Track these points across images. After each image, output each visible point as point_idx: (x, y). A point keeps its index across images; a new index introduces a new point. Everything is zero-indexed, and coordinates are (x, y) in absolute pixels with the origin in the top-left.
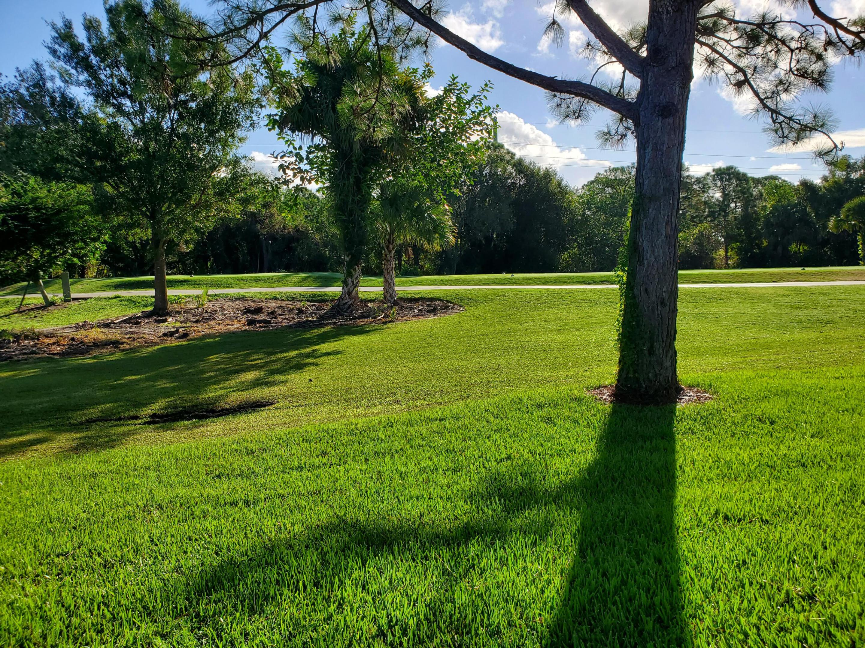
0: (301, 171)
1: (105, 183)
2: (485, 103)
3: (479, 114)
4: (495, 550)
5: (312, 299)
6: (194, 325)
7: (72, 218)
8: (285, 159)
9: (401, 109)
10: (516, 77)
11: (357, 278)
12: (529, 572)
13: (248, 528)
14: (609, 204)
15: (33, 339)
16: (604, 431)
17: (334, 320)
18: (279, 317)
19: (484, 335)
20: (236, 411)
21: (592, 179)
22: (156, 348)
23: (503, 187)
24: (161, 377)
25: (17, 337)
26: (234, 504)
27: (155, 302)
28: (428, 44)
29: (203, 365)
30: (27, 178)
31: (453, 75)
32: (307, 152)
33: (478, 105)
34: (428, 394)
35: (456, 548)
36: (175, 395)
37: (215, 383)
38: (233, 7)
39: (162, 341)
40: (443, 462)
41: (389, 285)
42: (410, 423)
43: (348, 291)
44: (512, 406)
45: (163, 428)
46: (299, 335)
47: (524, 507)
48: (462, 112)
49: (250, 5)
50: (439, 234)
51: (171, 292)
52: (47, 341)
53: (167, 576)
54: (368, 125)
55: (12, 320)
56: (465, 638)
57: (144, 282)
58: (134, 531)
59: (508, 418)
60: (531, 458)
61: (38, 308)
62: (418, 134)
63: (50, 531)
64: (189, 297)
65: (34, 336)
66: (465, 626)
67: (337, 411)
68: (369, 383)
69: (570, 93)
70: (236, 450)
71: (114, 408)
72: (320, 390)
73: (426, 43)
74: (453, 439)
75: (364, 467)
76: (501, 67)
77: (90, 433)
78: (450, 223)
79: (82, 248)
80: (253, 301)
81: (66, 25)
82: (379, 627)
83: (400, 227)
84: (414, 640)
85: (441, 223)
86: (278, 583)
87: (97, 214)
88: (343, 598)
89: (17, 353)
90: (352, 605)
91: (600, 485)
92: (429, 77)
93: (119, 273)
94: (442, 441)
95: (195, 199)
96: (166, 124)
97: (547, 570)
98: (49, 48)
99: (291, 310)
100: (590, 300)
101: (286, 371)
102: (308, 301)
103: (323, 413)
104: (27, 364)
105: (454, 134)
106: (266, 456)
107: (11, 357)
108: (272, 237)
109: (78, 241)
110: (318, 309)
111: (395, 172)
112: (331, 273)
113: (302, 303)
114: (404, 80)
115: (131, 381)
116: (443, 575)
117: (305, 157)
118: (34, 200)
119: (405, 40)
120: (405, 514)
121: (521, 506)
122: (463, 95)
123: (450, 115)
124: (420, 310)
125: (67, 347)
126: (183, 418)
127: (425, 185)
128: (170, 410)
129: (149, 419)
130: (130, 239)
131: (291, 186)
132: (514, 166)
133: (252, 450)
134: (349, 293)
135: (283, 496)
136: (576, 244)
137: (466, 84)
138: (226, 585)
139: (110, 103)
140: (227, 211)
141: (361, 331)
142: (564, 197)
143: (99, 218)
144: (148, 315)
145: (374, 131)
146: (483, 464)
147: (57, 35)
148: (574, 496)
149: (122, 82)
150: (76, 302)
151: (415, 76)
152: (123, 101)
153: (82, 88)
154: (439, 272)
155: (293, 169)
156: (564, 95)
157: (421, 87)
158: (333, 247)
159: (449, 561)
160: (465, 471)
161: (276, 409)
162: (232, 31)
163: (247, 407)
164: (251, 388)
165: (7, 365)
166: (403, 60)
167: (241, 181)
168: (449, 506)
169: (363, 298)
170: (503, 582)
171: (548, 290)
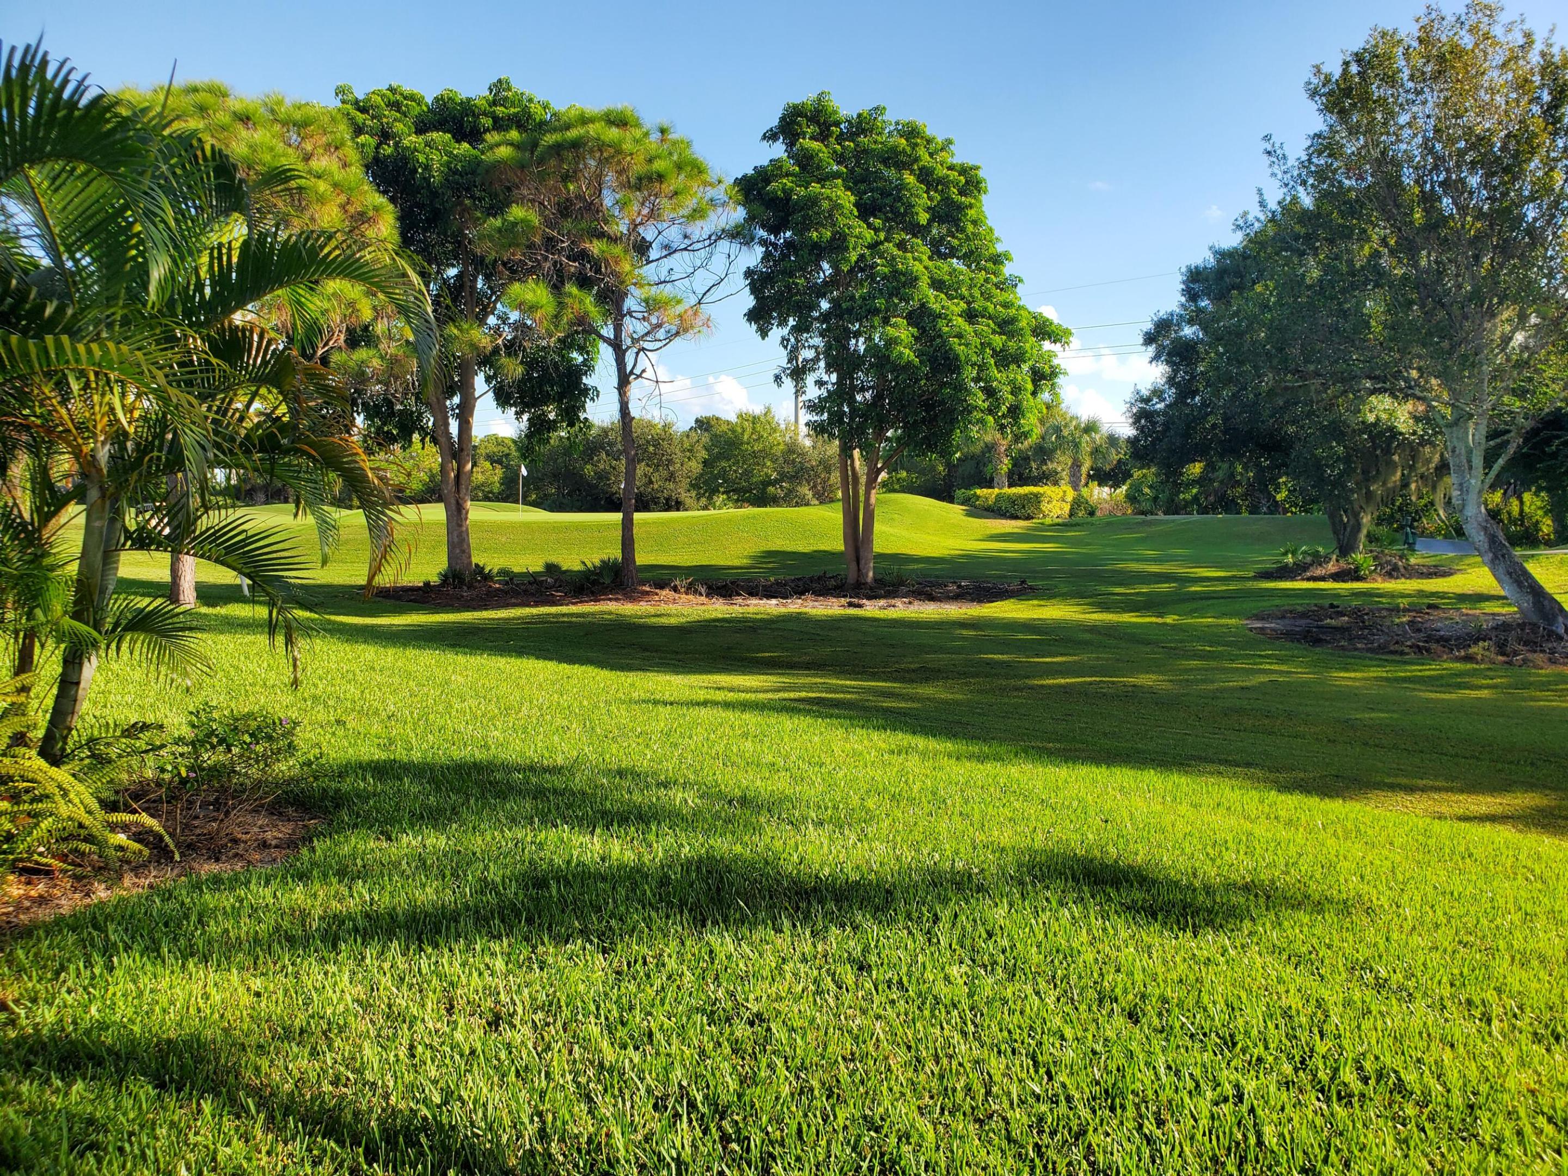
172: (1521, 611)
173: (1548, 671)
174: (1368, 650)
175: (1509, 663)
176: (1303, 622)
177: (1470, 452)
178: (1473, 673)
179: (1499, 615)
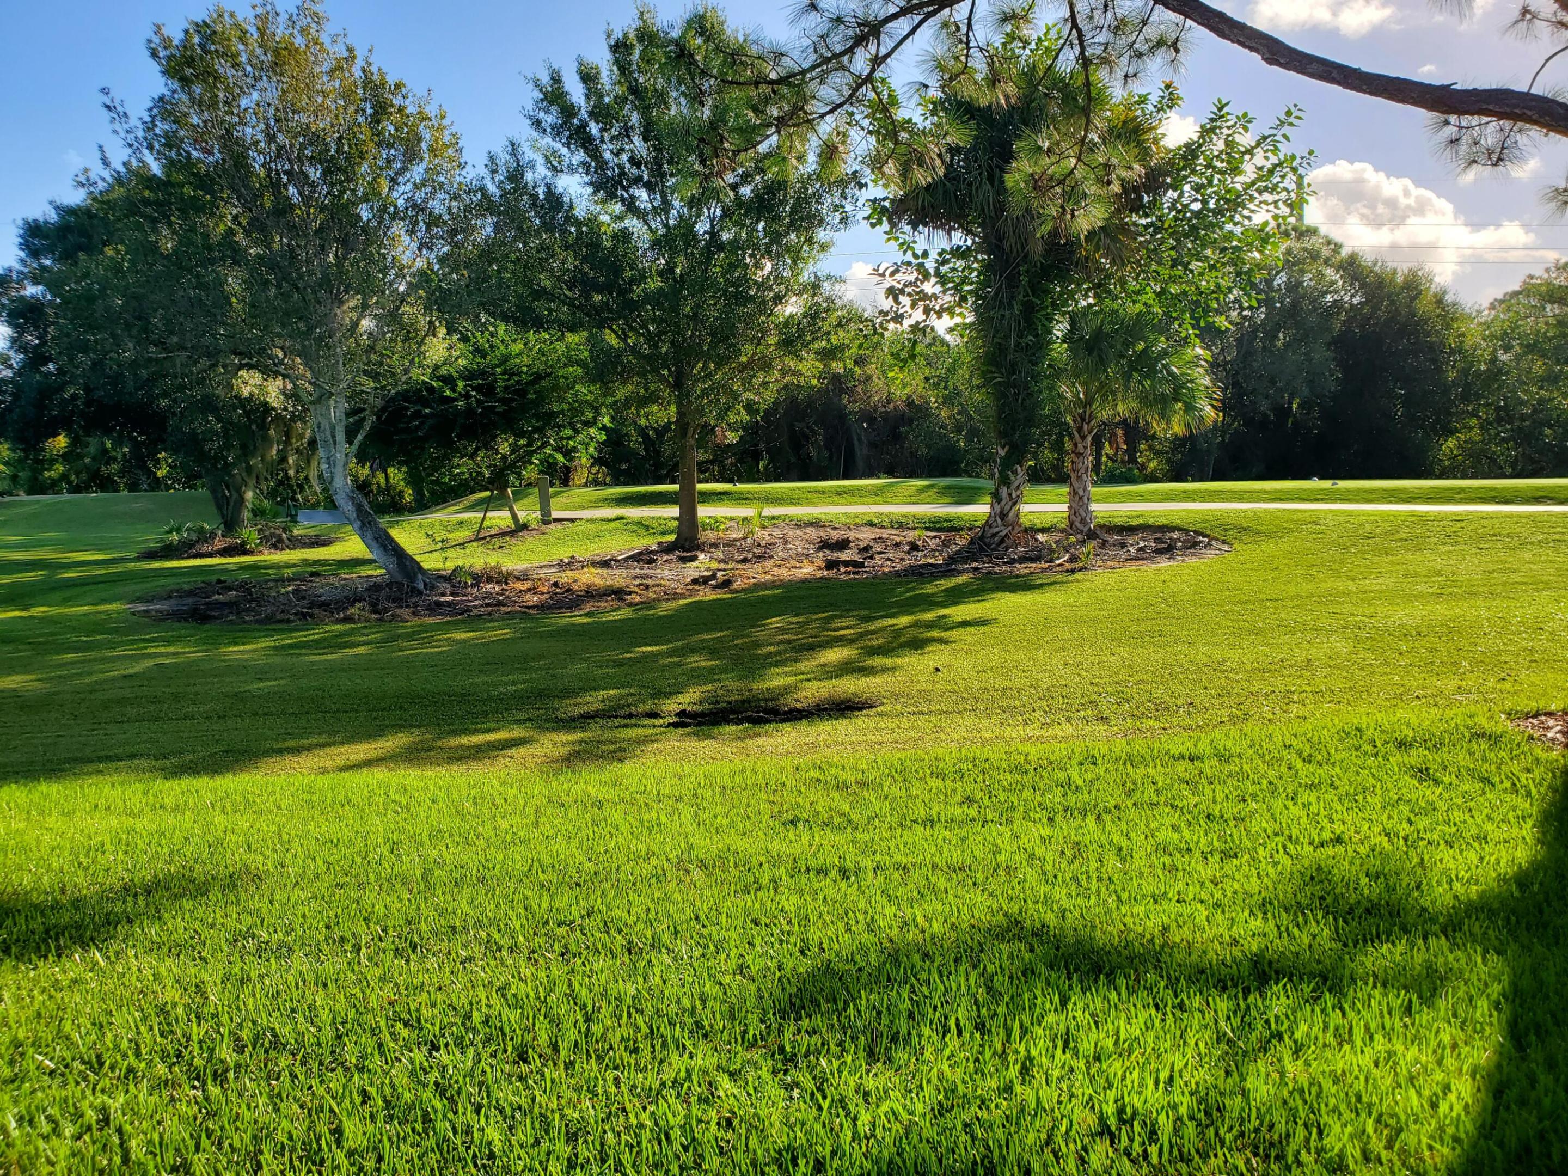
0: (924, 296)
1: (607, 331)
2: (1285, 149)
3: (1271, 172)
4: (1323, 1011)
5: (935, 525)
6: (740, 566)
7: (555, 387)
8: (898, 276)
9: (1124, 174)
10: (1364, 92)
11: (1018, 487)
12: (1402, 1062)
13: (851, 915)
14: (1553, 338)
15: (498, 582)
16: (1552, 804)
17: (974, 565)
18: (877, 557)
19: (1275, 600)
20: (813, 714)
21: (1517, 288)
22: (682, 602)
23: (1315, 309)
24: (693, 651)
25: (477, 579)
26: (822, 872)
27: (678, 527)
28: (1179, 45)
29: (759, 634)
30: (496, 326)
31: (1219, 101)
32: (937, 261)
33: (1269, 154)
34: (1162, 708)
35: (1240, 995)
36: (715, 681)
37: (777, 664)
38: (831, 20)
39: (691, 593)
40: (1200, 837)
41: (1079, 502)
42: (1130, 760)
43: (1001, 512)
44: (1341, 740)
45: (696, 734)
46: (913, 589)
47: (1378, 936)
48: (1235, 170)
49: (860, 14)
50: (1185, 403)
51: (704, 512)
52: (520, 586)
53: (727, 979)
54: (1062, 207)
55: (468, 551)
56: (1272, 1166)
57: (660, 493)
58: (667, 898)
59: (1334, 764)
60: (1386, 844)
61: (504, 534)
62: (1147, 216)
63: (543, 886)
64: (732, 519)
65: (501, 577)
66: (1272, 1144)
67: (988, 728)
68: (1046, 682)
69: (1480, 112)
70: (818, 780)
71: (621, 697)
72: (956, 687)
73: (1175, 46)
74: (1220, 796)
75: (1047, 832)
76: (1335, 74)
77: (586, 735)
78: (1207, 381)
79: (569, 438)
80: (835, 529)
81: (553, 78)
82: (1102, 1119)
83: (1106, 392)
84: (1171, 1152)
85: (1189, 381)
86: (911, 1016)
87: (593, 381)
88: (1029, 1058)
89: (477, 603)
90: (1046, 1073)
91: (1546, 910)
92: (1170, 108)
93: (622, 479)
94: (1197, 799)
95: (747, 352)
96: (702, 227)
97: (1439, 1063)
98: (530, 118)
99: (897, 545)
100: (1508, 536)
101: (893, 650)
102: (927, 529)
103: (963, 729)
104: (492, 621)
105: (1219, 212)
106: (870, 795)
107: (468, 611)
108: (868, 416)
109: (564, 427)
110: (946, 544)
111: (1100, 288)
112: (969, 479)
113: (917, 533)
114: (1122, 118)
115: (646, 656)
116: (1218, 1043)
117: (932, 271)
118: (505, 359)
119: (1134, 42)
120: (1134, 924)
121: (1370, 934)
122: (1238, 138)
123: (1212, 176)
124: (1141, 549)
125: (547, 596)
126: (728, 722)
127: (1157, 310)
128: (707, 706)
129: (676, 719)
130: (643, 422)
131: (907, 323)
132: (1340, 267)
133: (844, 783)
134: (1003, 516)
135: (904, 868)
136: (1474, 422)
137: (1245, 115)
138: (824, 1006)
139: (617, 196)
140: (797, 373)
141: (1025, 585)
142: (1448, 327)
143: (596, 388)
144: (668, 549)
145: (1073, 216)
146: (1284, 847)
147: (541, 96)
148: (1488, 928)
149: (634, 161)
150: (558, 525)
151: (1142, 109)
152: (637, 193)
153: (577, 176)
154: (1178, 477)
155: (910, 295)
156: (1466, 120)
157: (1155, 128)
158: (974, 433)
159: (1229, 1018)
160: (1246, 857)
161: (880, 715)
162: (827, 60)
163: (832, 710)
164: (837, 677)
165: (463, 622)
166: (1129, 80)
167: (823, 319)
168: (1219, 916)
169: (1028, 524)
170: (1344, 1071)
171: (1413, 514)
172: (388, 572)
173: (413, 622)
174: (257, 622)
175: (381, 620)
176: (190, 600)
177: (333, 428)
178: (351, 633)
179: (371, 577)
